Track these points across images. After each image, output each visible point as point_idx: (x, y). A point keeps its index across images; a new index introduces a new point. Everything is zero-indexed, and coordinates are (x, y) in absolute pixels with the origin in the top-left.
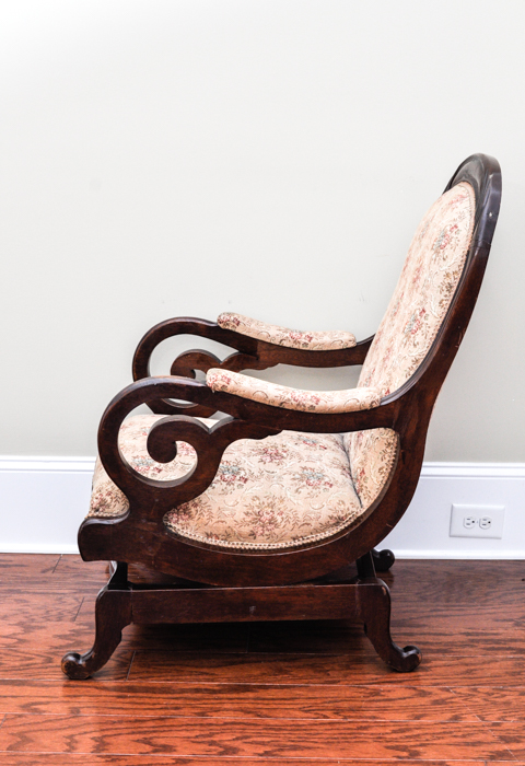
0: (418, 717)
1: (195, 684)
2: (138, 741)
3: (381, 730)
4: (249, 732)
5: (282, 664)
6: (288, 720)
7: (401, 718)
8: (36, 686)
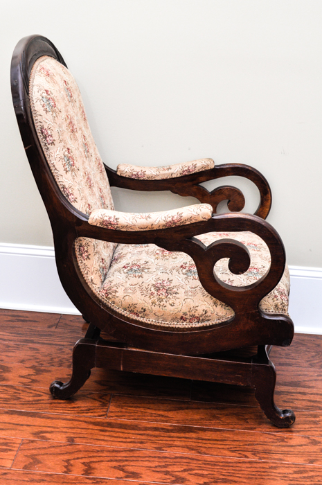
0: (312, 462)
1: (154, 424)
2: (115, 467)
3: (286, 471)
4: (193, 465)
5: (215, 412)
6: (220, 458)
7: (300, 461)
8: (43, 418)
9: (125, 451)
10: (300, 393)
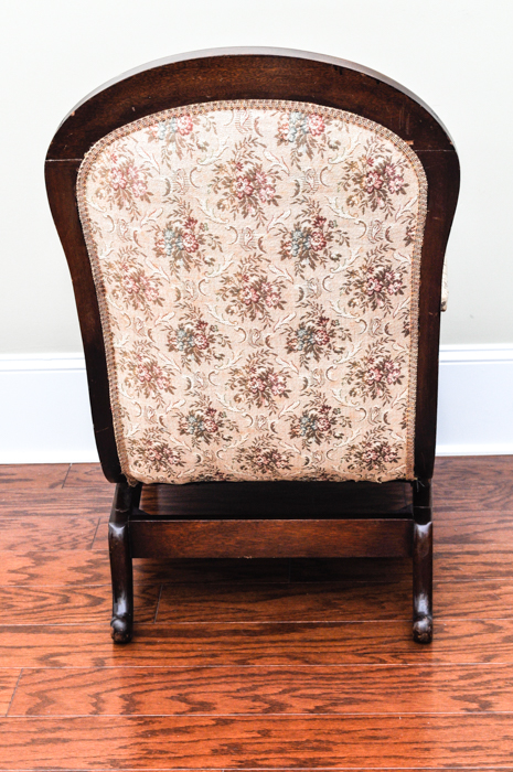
0: (488, 659)
1: (233, 625)
2: (172, 698)
3: (447, 676)
4: (297, 683)
5: (330, 596)
6: (340, 667)
7: (469, 659)
8: (53, 632)
9: (188, 671)
10: (468, 553)
